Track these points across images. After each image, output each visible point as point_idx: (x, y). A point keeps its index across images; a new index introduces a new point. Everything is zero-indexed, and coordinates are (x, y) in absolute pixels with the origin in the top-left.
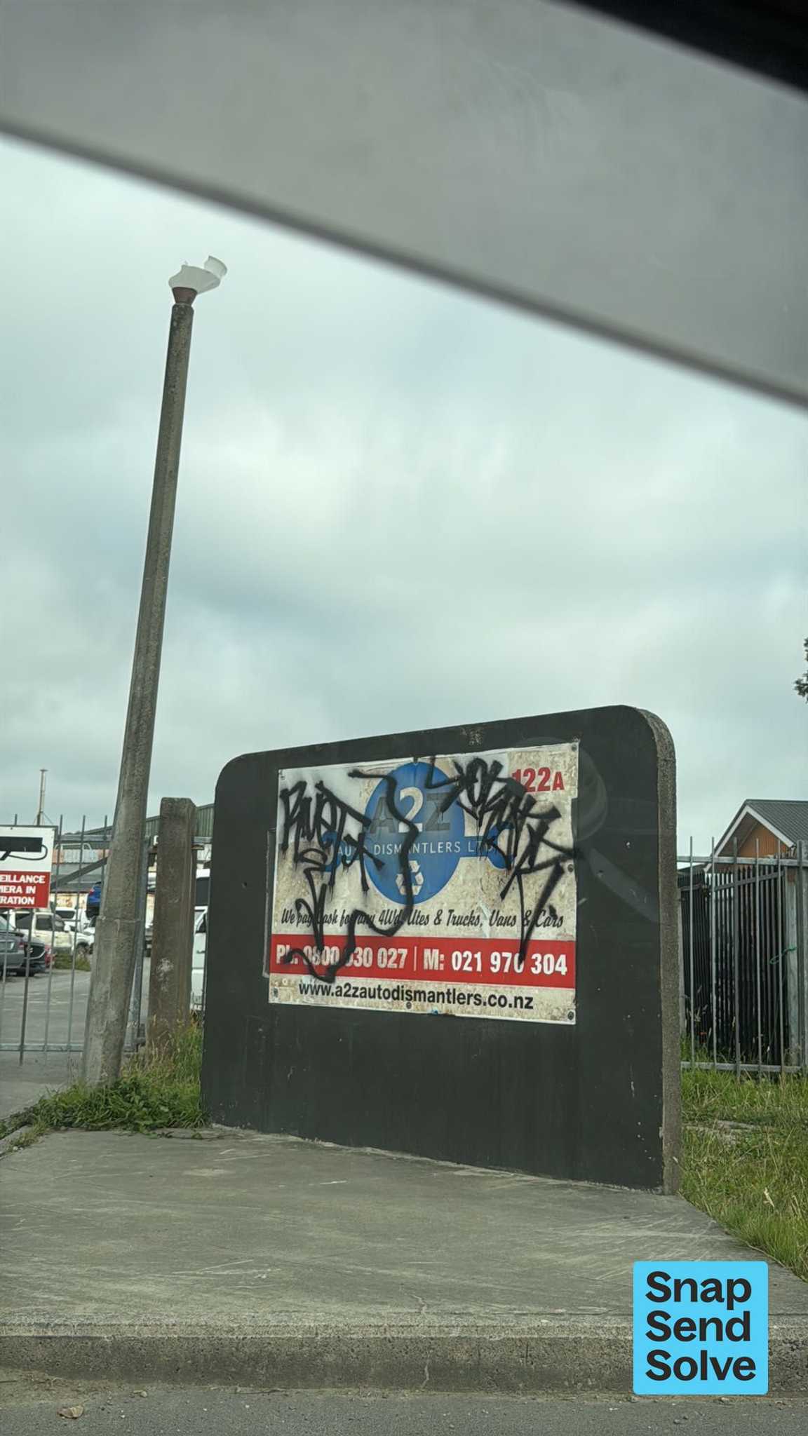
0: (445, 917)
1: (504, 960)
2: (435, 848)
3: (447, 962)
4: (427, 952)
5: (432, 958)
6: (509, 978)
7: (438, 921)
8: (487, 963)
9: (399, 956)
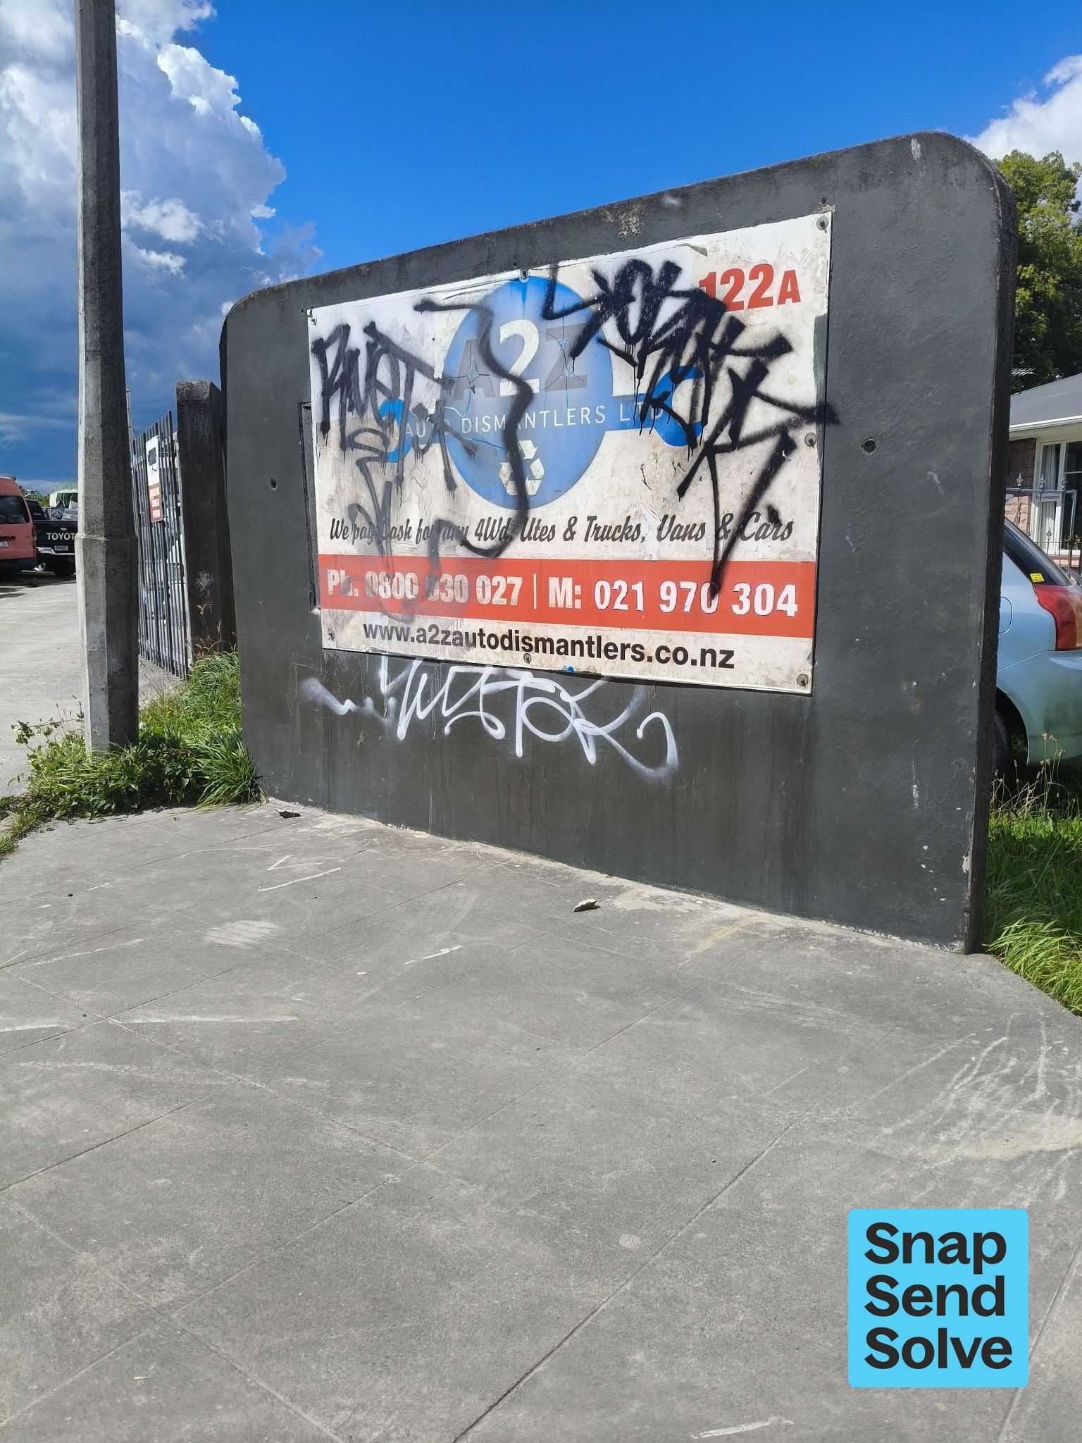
0: (581, 527)
1: (682, 594)
2: (562, 418)
3: (587, 596)
4: (553, 582)
5: (562, 592)
6: (693, 621)
7: (570, 534)
8: (653, 597)
9: (510, 588)
